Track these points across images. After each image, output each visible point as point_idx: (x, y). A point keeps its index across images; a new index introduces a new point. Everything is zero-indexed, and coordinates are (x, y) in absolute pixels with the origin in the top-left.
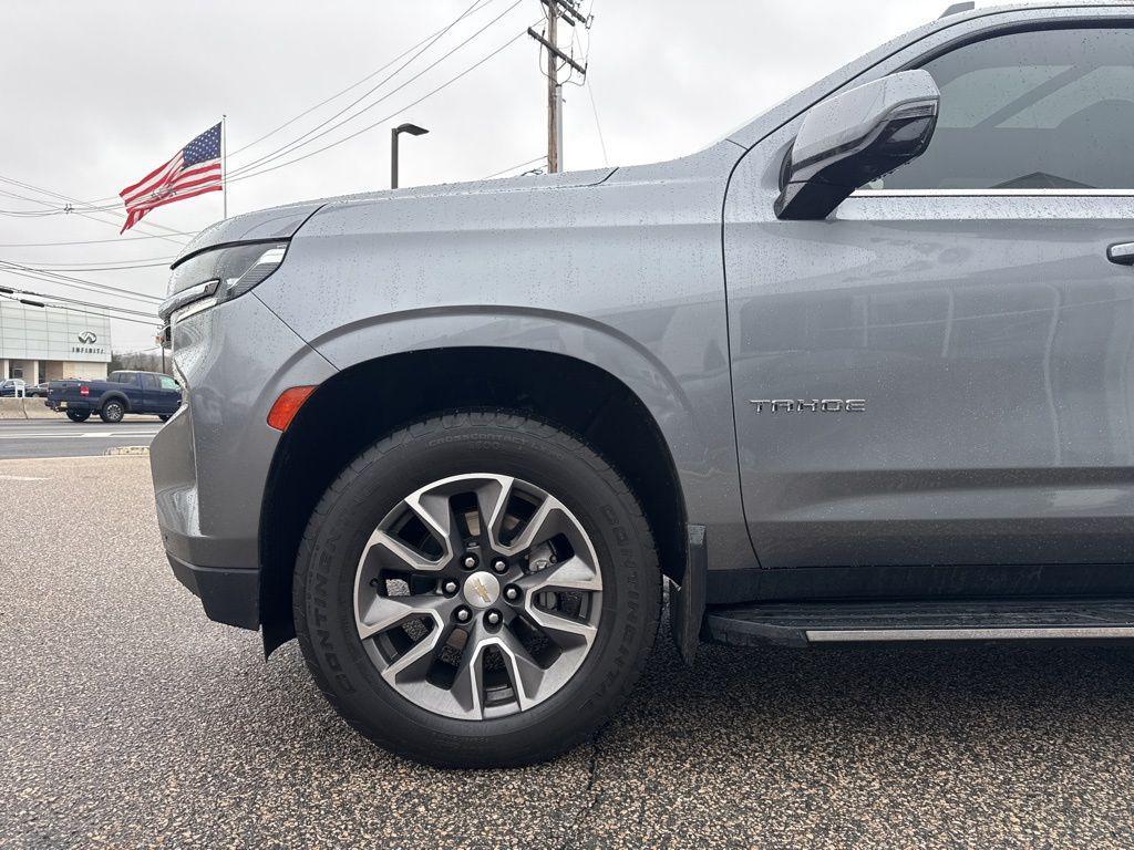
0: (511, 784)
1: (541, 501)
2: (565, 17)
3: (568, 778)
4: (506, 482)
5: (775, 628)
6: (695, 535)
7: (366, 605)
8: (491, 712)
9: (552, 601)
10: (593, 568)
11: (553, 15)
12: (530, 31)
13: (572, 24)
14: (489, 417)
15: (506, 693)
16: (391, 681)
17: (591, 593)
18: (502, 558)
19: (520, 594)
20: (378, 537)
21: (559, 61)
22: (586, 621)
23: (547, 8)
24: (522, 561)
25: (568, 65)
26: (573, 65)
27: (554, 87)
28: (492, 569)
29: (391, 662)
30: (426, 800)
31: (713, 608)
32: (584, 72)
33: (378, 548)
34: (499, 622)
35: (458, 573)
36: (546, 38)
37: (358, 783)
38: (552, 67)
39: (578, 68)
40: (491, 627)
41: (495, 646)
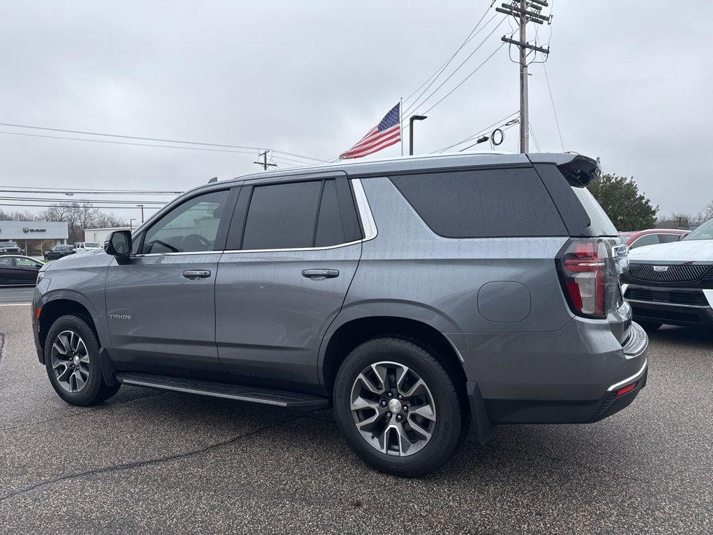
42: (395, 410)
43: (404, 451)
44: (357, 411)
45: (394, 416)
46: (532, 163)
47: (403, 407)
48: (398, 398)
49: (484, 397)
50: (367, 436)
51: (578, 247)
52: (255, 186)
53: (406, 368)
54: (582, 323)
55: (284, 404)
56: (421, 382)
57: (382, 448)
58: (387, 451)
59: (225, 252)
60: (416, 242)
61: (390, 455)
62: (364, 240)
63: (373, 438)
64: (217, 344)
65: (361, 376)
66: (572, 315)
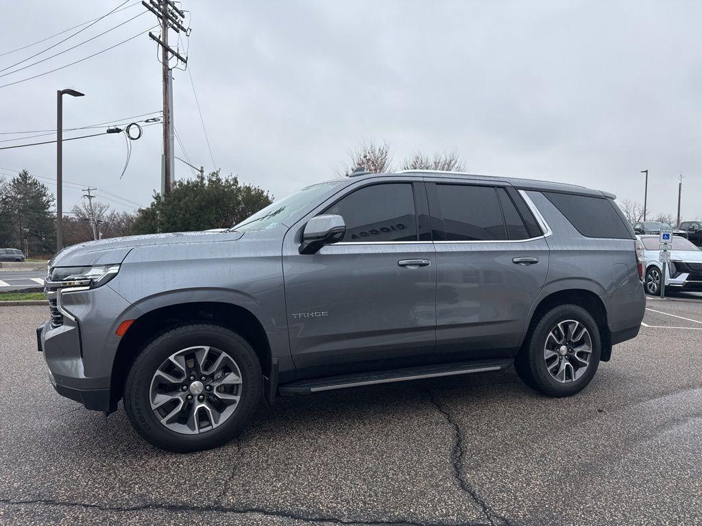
0: (211, 454)
1: (220, 354)
2: (173, 27)
3: (231, 450)
4: (207, 348)
5: (300, 389)
6: (275, 361)
7: (154, 397)
8: (202, 430)
9: (223, 389)
10: (238, 375)
11: (165, 26)
12: (151, 35)
13: (178, 32)
14: (200, 325)
15: (207, 423)
16: (165, 424)
17: (238, 385)
18: (205, 376)
19: (212, 388)
20: (158, 372)
21: (170, 54)
22: (236, 395)
23: (161, 21)
24: (212, 376)
25: (175, 57)
26: (179, 57)
27: (166, 71)
28: (200, 380)
29: (164, 417)
30: (182, 463)
31: (280, 385)
32: (186, 62)
33: (159, 376)
34: (204, 398)
35: (188, 383)
36: (161, 39)
37: (152, 462)
38: (165, 58)
39: (182, 59)
40: (201, 401)
41: (203, 407)
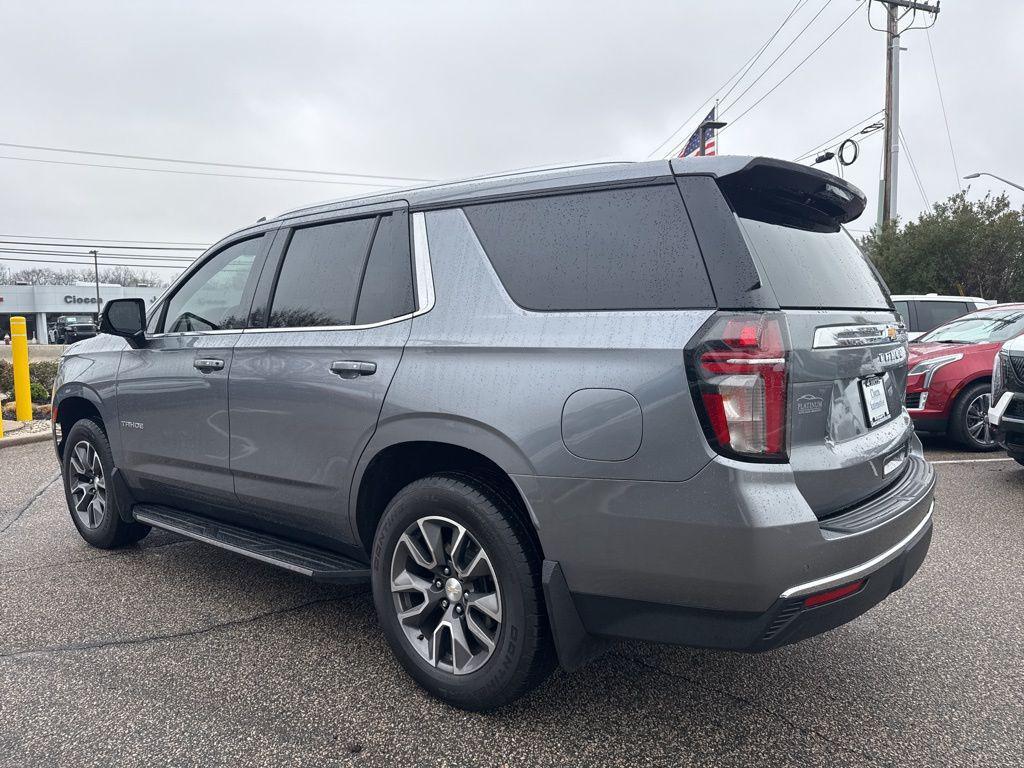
42: (451, 596)
43: (460, 666)
44: (402, 593)
45: (451, 607)
46: (676, 176)
47: (464, 592)
48: (457, 578)
49: (572, 590)
50: (413, 635)
51: (729, 328)
52: (295, 229)
53: (462, 530)
54: (726, 468)
55: (309, 572)
56: (482, 554)
57: (431, 658)
58: (437, 663)
59: (246, 331)
60: (485, 317)
61: (442, 671)
62: (416, 314)
63: (421, 638)
64: (232, 473)
65: (404, 538)
66: (711, 453)
